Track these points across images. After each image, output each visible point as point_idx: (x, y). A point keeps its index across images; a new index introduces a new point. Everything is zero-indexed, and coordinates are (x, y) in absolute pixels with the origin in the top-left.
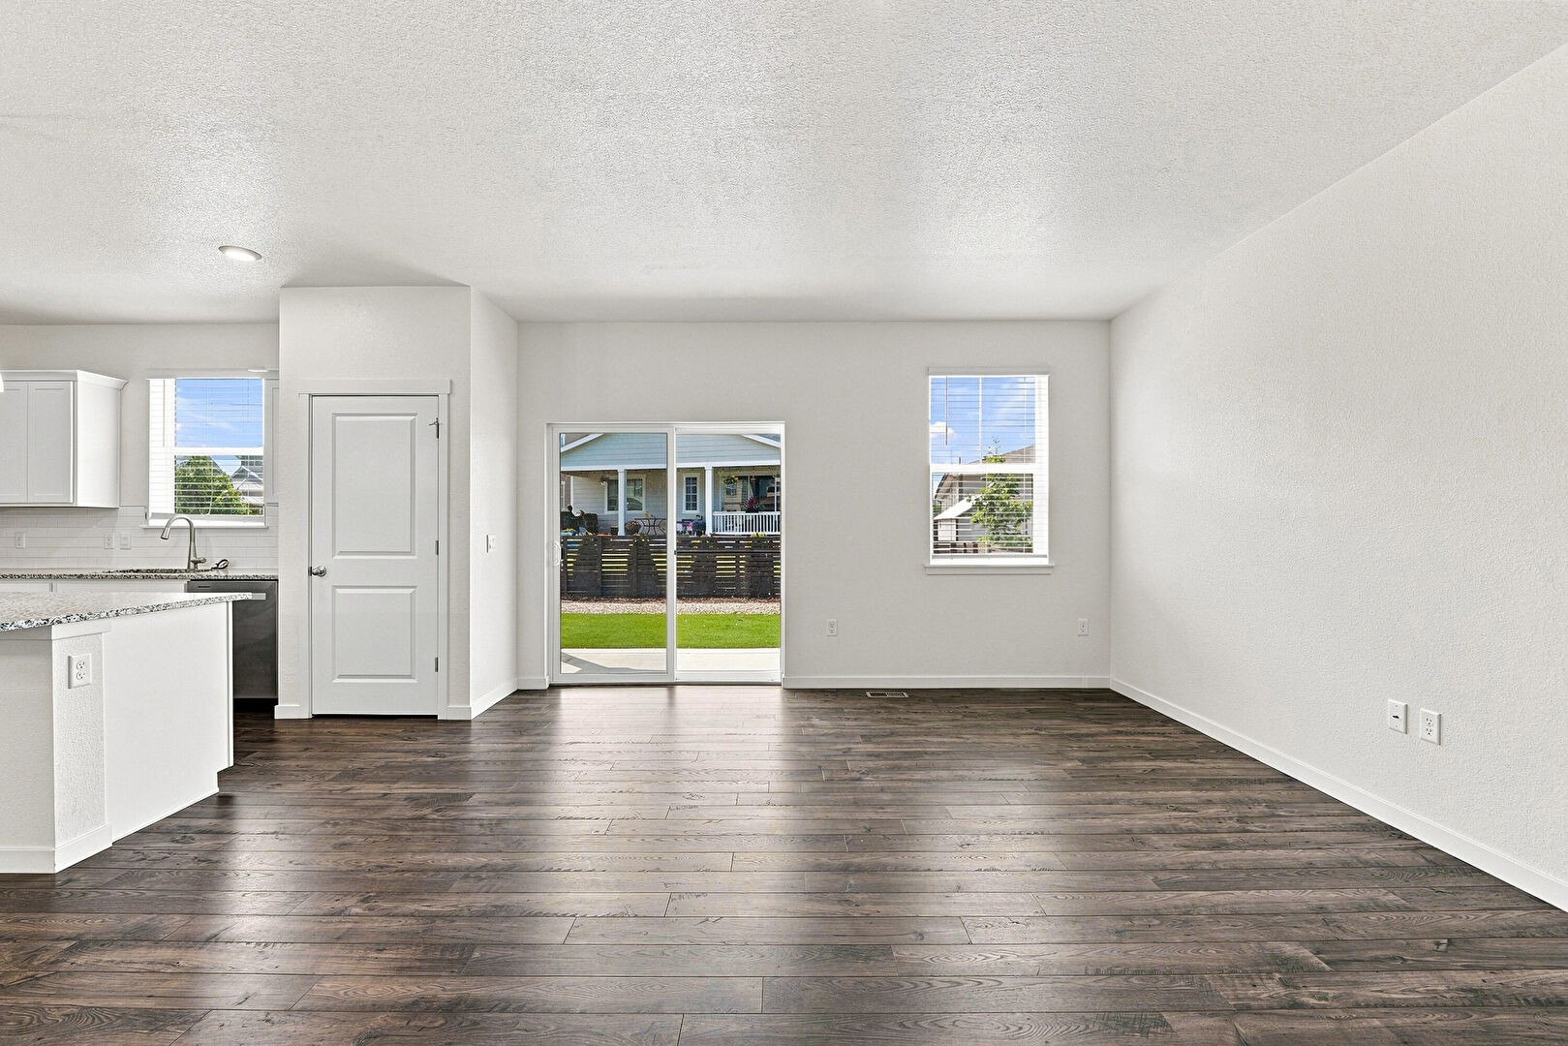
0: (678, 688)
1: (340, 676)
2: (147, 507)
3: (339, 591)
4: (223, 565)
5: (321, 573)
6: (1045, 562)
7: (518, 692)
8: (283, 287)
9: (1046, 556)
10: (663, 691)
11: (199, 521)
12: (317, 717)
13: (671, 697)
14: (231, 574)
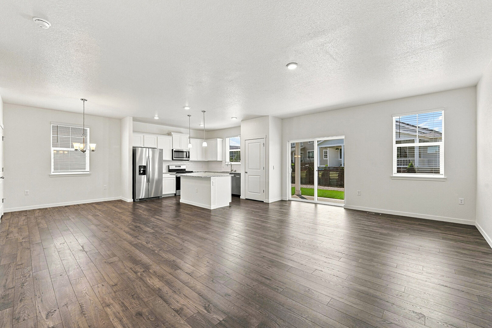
0: (318, 205)
1: (249, 192)
2: (226, 160)
3: (249, 176)
4: (235, 171)
5: (247, 173)
6: (443, 177)
7: (282, 200)
8: (242, 121)
9: (443, 175)
10: (314, 205)
11: (233, 163)
12: (246, 199)
13: (316, 206)
14: (236, 172)
